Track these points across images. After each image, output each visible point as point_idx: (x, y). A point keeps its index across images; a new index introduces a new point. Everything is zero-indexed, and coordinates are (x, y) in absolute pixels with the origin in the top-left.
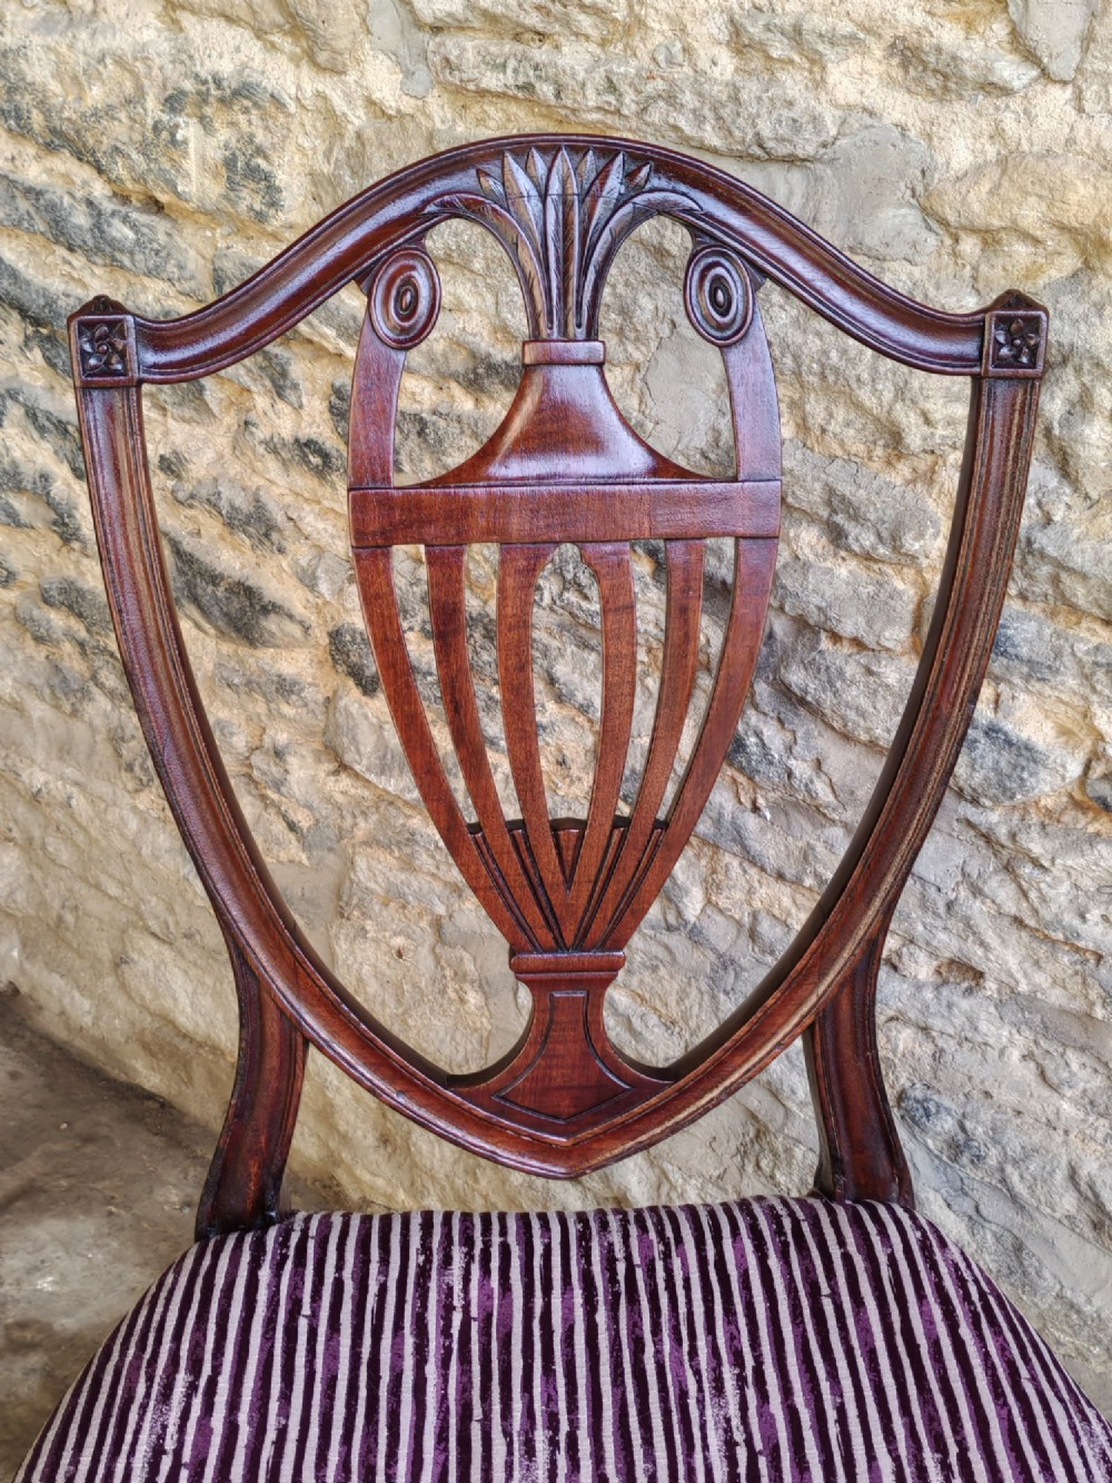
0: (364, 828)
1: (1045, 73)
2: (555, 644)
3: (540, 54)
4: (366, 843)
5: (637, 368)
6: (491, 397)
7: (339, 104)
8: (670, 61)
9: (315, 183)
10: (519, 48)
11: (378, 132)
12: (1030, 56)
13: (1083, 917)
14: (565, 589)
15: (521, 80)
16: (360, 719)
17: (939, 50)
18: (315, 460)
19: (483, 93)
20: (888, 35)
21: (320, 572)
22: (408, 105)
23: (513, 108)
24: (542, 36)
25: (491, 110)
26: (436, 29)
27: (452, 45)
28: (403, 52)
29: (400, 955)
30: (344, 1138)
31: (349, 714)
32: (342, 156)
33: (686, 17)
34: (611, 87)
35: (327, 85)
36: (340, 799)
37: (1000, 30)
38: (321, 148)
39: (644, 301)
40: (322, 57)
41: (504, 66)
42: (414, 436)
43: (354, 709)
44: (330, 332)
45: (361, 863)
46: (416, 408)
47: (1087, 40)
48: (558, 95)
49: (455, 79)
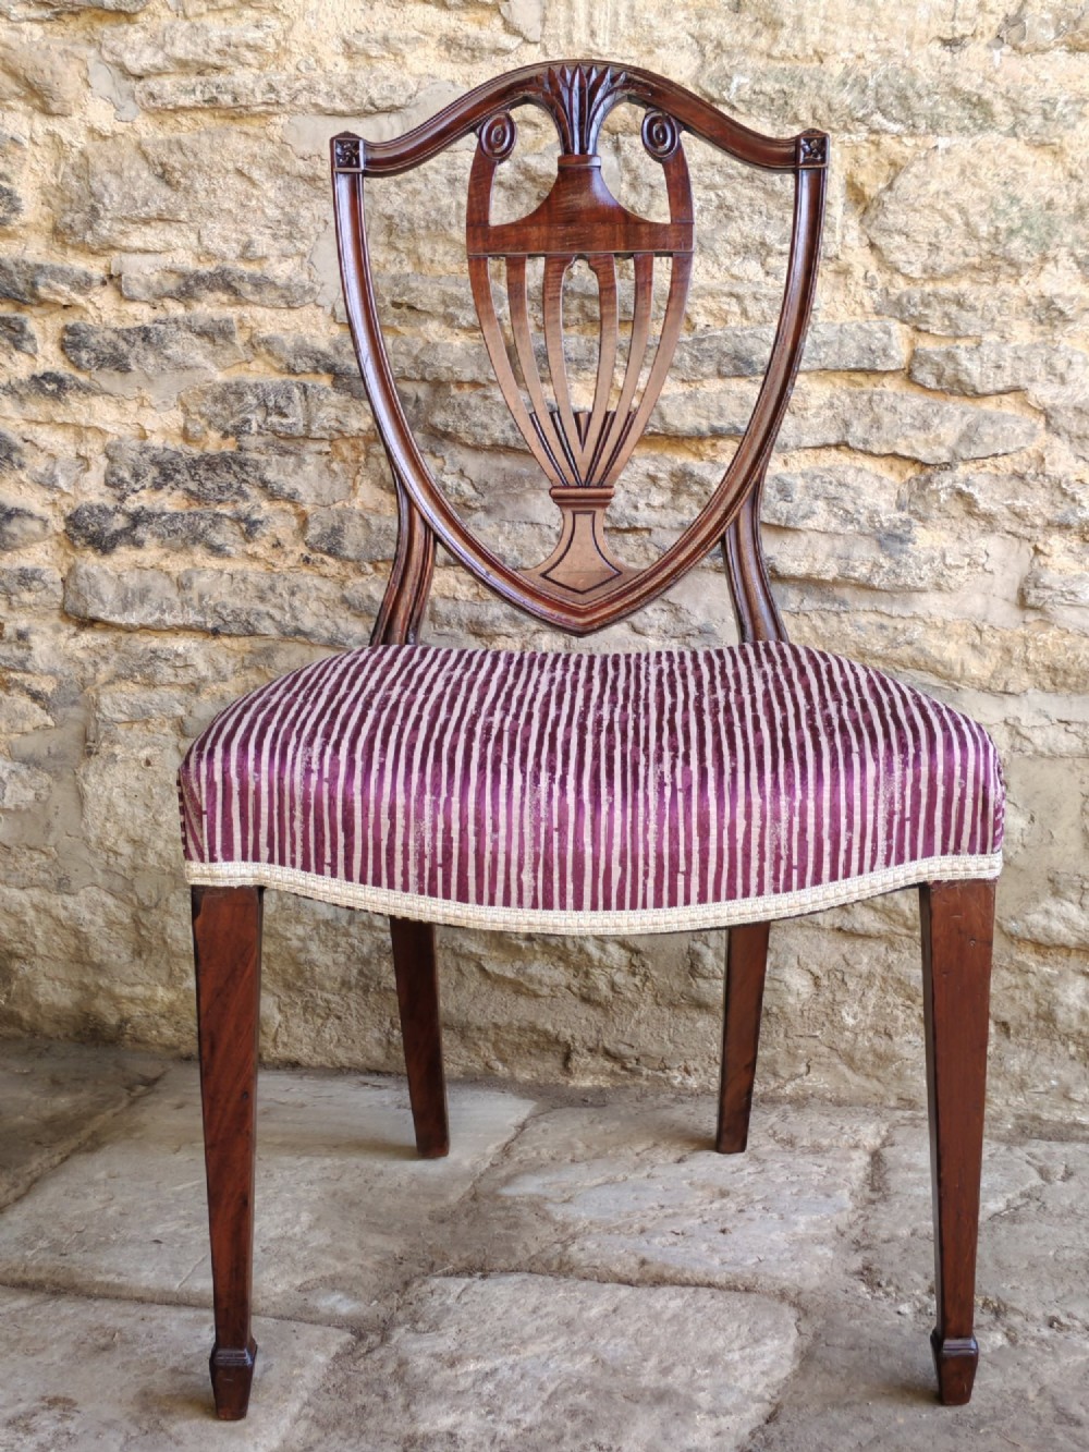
0: (105, 671)
1: (526, 41)
2: (263, 458)
3: (220, 78)
4: (110, 682)
5: (304, 255)
6: (199, 300)
7: (66, 136)
8: (309, 68)
9: (44, 194)
10: (202, 79)
11: (98, 149)
12: (517, 33)
13: (636, 508)
14: (268, 414)
15: (207, 97)
16: (100, 576)
17: (468, 37)
18: (51, 387)
19: (178, 110)
20: (437, 34)
21: (57, 472)
22: (120, 127)
23: (200, 116)
24: (218, 69)
25: (183, 120)
26: (140, 78)
27: (153, 85)
28: (115, 95)
29: (148, 763)
30: (100, 968)
31: (88, 575)
32: (68, 170)
33: (316, 43)
34: (272, 88)
35: (55, 125)
36: (81, 654)
37: (498, 22)
38: (49, 169)
39: (304, 212)
40: (55, 107)
41: (194, 91)
42: (139, 343)
43: (94, 570)
44: (65, 288)
45: (105, 701)
46: (139, 324)
47: (544, 20)
48: (235, 100)
49: (159, 103)
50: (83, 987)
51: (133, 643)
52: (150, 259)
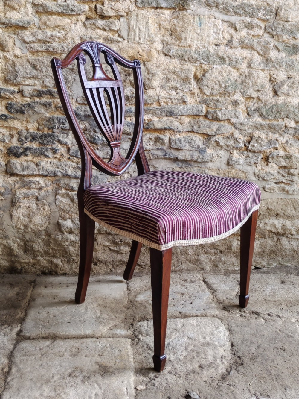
0: (17, 186)
1: (124, 40)
2: (59, 135)
3: (49, 44)
4: (18, 188)
5: (69, 87)
6: (43, 97)
7: (8, 56)
8: (72, 43)
9: (2, 71)
10: (45, 44)
11: (17, 60)
12: (122, 37)
14: (60, 124)
15: (46, 48)
16: (16, 163)
17: (111, 38)
18: (4, 118)
19: (38, 51)
20: (103, 37)
21: (5, 138)
22: (23, 55)
23: (44, 53)
24: (49, 42)
25: (39, 54)
26: (28, 43)
27: (32, 45)
28: (22, 48)
29: (29, 207)
31: (13, 163)
32: (9, 65)
33: (73, 37)
34: (62, 47)
35: (6, 54)
36: (11, 182)
37: (117, 35)
38: (4, 64)
39: (70, 77)
40: (6, 49)
41: (42, 47)
42: (27, 107)
43: (15, 162)
44: (8, 94)
45: (18, 193)
46: (27, 103)
47: (128, 35)
48: (53, 50)
49: (33, 50)
50: (11, 261)
51: (25, 179)
52: (30, 87)
